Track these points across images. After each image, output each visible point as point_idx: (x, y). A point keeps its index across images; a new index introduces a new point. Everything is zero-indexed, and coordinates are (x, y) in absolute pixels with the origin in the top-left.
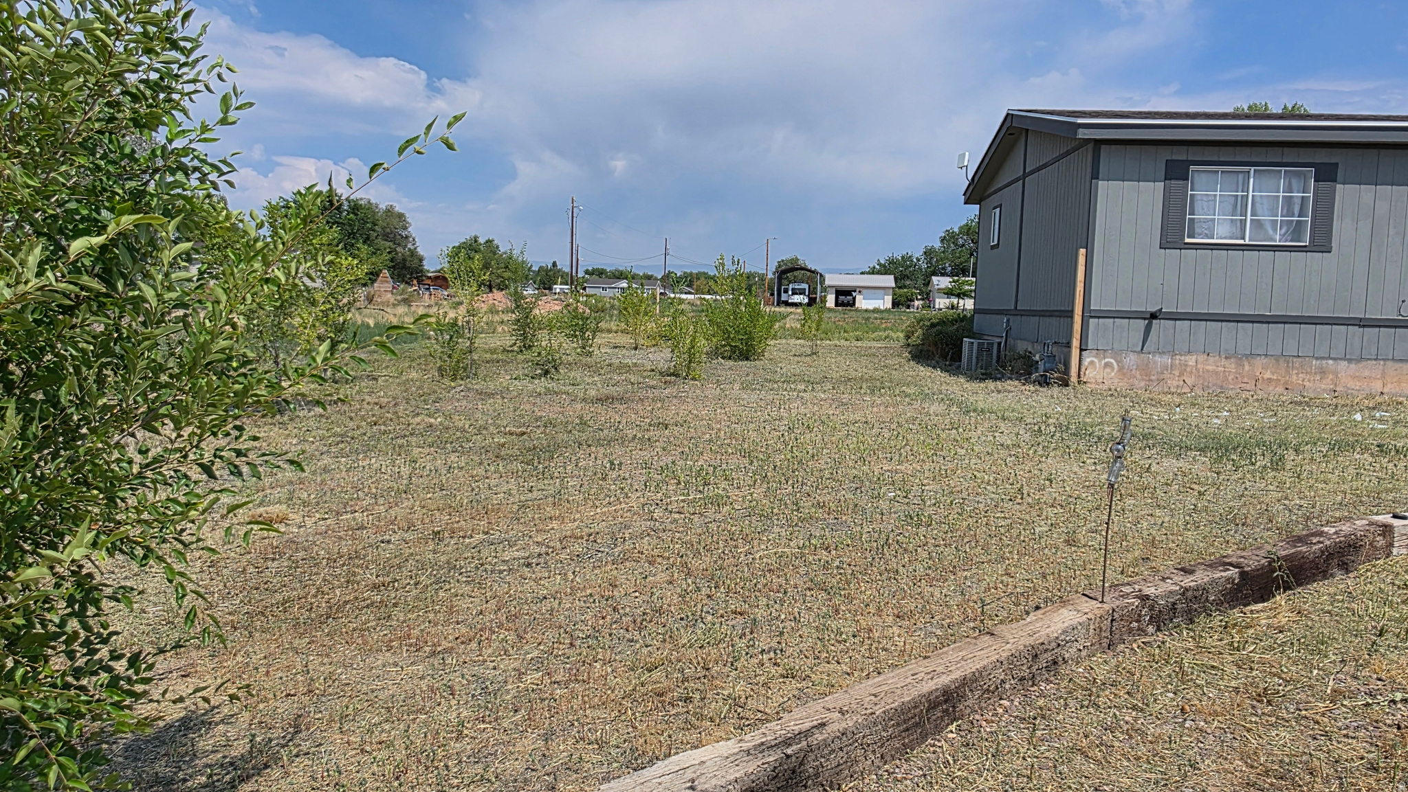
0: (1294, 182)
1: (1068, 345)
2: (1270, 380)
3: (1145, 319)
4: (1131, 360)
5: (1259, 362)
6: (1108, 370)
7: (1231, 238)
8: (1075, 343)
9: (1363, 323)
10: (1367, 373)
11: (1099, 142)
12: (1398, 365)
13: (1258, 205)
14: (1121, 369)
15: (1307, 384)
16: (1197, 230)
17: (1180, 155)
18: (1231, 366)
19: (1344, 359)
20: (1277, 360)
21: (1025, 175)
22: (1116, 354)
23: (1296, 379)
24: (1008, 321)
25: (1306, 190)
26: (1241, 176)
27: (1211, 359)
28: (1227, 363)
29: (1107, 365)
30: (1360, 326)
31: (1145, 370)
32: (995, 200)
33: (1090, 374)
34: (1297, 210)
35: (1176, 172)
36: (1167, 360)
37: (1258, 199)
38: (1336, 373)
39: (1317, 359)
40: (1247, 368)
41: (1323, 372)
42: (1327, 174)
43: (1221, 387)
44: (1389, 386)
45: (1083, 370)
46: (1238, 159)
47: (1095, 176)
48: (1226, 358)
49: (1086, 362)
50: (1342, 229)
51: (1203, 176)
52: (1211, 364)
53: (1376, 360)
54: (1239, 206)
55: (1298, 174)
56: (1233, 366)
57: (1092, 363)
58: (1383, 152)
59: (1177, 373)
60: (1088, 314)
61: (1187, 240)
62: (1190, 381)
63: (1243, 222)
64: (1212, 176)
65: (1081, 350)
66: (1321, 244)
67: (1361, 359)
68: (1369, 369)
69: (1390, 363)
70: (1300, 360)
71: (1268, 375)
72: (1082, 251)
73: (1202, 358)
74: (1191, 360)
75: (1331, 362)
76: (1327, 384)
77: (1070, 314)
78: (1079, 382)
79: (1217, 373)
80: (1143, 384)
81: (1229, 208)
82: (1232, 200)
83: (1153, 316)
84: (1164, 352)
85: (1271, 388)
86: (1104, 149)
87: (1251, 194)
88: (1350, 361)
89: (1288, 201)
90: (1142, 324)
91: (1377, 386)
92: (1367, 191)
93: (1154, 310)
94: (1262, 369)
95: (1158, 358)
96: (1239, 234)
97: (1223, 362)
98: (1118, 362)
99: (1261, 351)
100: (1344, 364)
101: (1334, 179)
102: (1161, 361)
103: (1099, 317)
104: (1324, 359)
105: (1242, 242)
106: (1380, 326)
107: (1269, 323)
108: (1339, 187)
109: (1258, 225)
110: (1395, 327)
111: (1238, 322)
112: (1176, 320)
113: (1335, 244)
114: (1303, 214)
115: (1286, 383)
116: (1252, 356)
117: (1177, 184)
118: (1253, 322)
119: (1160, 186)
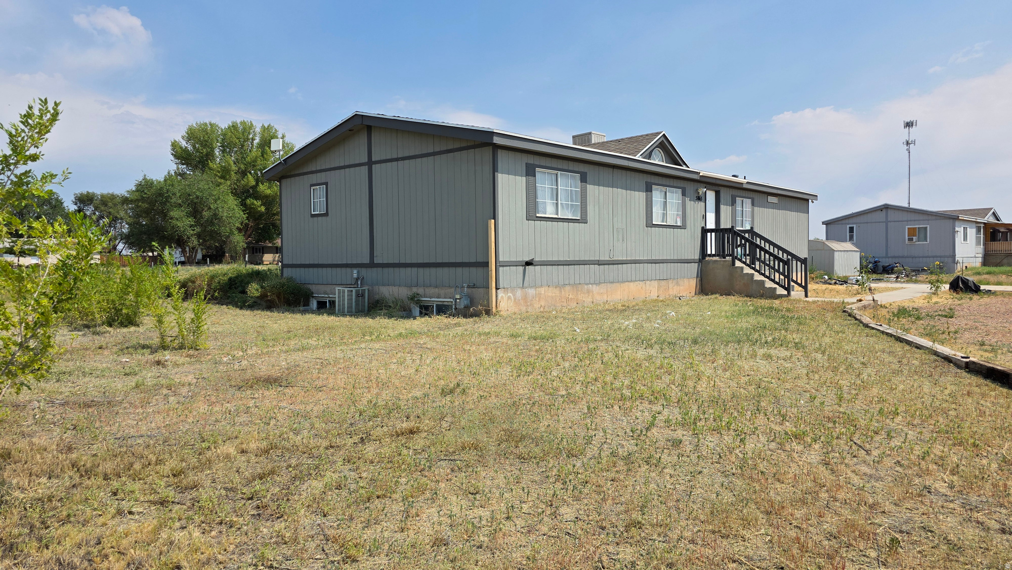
0: (573, 181)
1: (490, 287)
2: (572, 299)
3: (523, 266)
4: (519, 293)
5: (567, 289)
6: (510, 301)
7: (554, 214)
8: (493, 284)
9: (599, 263)
10: (602, 291)
11: (496, 148)
12: (611, 285)
13: (562, 195)
14: (515, 299)
15: (584, 299)
16: (540, 208)
17: (530, 160)
18: (557, 292)
19: (595, 284)
20: (573, 287)
22: (513, 290)
23: (580, 297)
25: (577, 187)
26: (555, 176)
27: (550, 289)
29: (509, 298)
30: (599, 265)
31: (525, 299)
33: (501, 305)
34: (574, 198)
35: (530, 171)
36: (533, 291)
37: (562, 191)
38: (593, 292)
39: (586, 284)
40: (563, 293)
41: (588, 292)
42: (584, 178)
43: (555, 306)
45: (498, 303)
46: (552, 165)
47: (495, 169)
48: (555, 287)
49: (499, 298)
50: (590, 210)
51: (541, 175)
52: (551, 292)
53: (604, 283)
54: (555, 195)
55: (575, 177)
57: (502, 297)
58: (601, 168)
59: (537, 299)
60: (499, 264)
61: (537, 214)
62: (544, 304)
63: (557, 204)
64: (544, 175)
65: (497, 289)
66: (584, 218)
67: (600, 283)
68: (603, 288)
69: (608, 285)
70: (580, 286)
71: (571, 296)
72: (493, 221)
73: (547, 288)
74: (542, 291)
75: (590, 286)
76: (590, 298)
77: (486, 264)
78: (497, 312)
79: (554, 297)
80: (525, 308)
81: (551, 195)
82: (551, 191)
83: (528, 263)
84: (532, 287)
85: (572, 304)
86: (499, 152)
87: (559, 187)
89: (572, 192)
90: (521, 269)
91: (605, 297)
92: (597, 189)
93: (527, 259)
94: (568, 292)
95: (529, 291)
96: (556, 211)
97: (555, 290)
98: (514, 295)
99: (567, 282)
100: (595, 286)
101: (586, 182)
102: (531, 292)
103: (503, 266)
104: (588, 284)
105: (558, 216)
106: (604, 264)
107: (569, 265)
108: (589, 186)
109: (562, 206)
110: (609, 265)
111: (558, 265)
112: (535, 265)
113: (589, 219)
114: (577, 200)
115: (577, 300)
116: (564, 285)
117: (531, 179)
118: (564, 265)
119: (524, 179)
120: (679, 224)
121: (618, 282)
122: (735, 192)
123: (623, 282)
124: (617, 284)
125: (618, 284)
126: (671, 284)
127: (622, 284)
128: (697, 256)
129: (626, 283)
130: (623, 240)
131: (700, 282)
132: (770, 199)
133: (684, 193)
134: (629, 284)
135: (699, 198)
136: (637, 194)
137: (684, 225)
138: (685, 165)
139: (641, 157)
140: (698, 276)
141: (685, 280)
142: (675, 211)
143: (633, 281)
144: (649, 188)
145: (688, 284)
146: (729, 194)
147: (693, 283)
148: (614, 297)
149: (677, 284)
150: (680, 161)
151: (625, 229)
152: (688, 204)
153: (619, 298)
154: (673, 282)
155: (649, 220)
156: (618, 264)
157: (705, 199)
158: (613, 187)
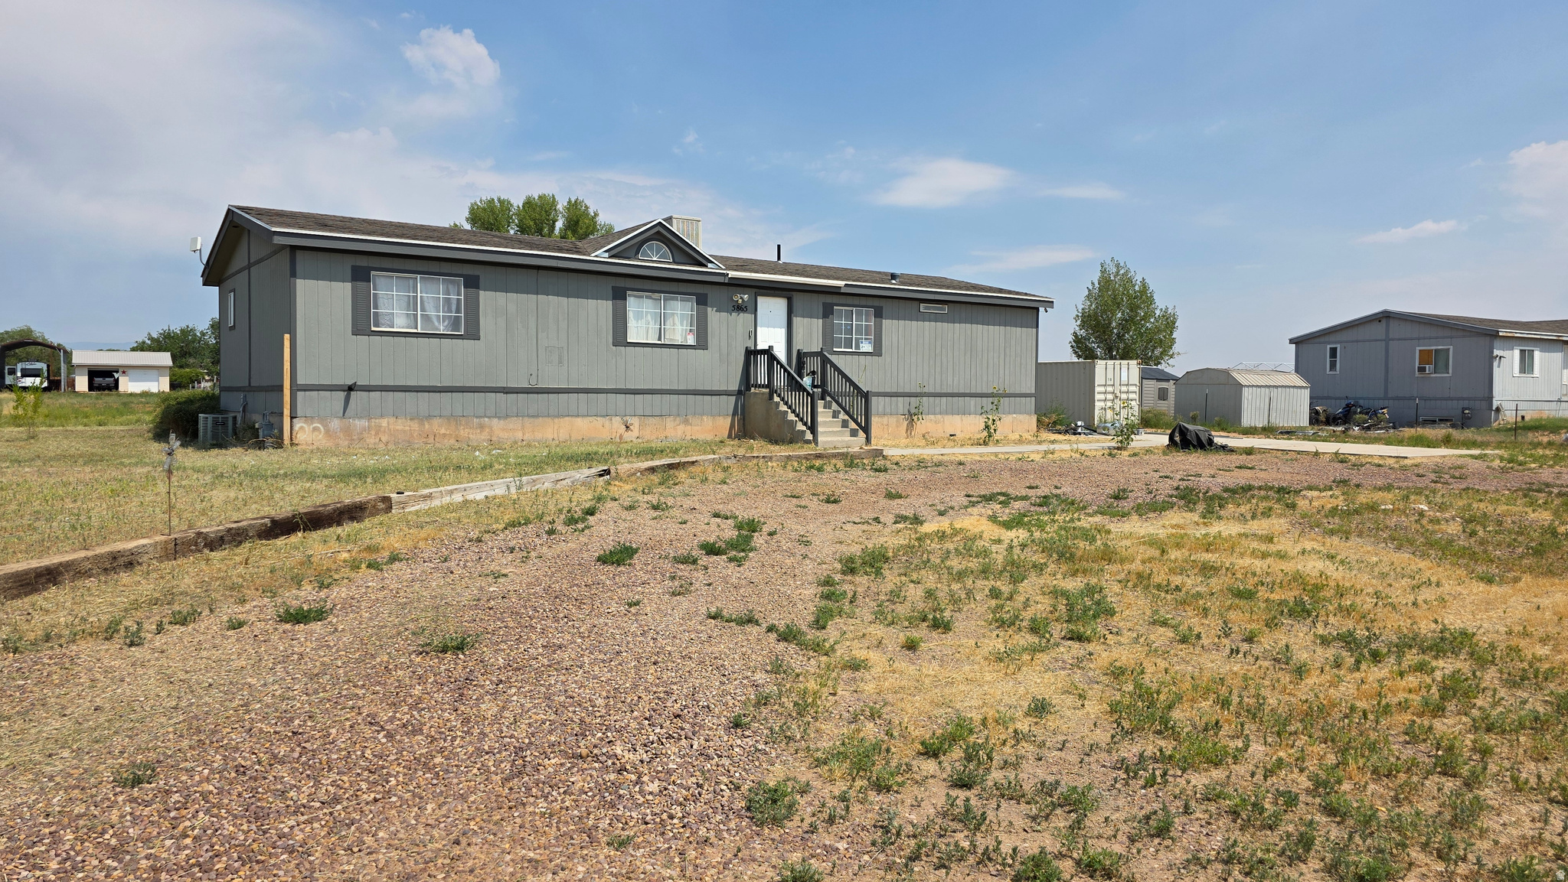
0: (450, 287)
1: (281, 414)
2: (444, 435)
3: (344, 391)
4: (335, 424)
5: (436, 422)
6: (316, 433)
7: (407, 328)
8: (287, 412)
9: (507, 391)
10: (511, 426)
11: (294, 248)
12: (532, 419)
13: (426, 304)
14: (327, 432)
15: (471, 436)
16: (381, 321)
17: (363, 262)
18: (415, 425)
19: (496, 417)
20: (448, 420)
21: (249, 267)
22: (323, 420)
23: (464, 433)
24: (245, 396)
25: (458, 294)
26: (411, 282)
27: (400, 421)
28: (412, 423)
29: (315, 429)
30: (504, 393)
31: (347, 431)
32: (229, 284)
33: (301, 437)
34: (454, 307)
35: (360, 276)
36: (364, 423)
37: (425, 299)
38: (491, 428)
39: (477, 417)
40: (427, 426)
41: (482, 427)
42: (472, 283)
43: (409, 442)
44: (527, 434)
45: (294, 434)
46: (406, 269)
47: (294, 274)
48: (411, 419)
49: (297, 427)
50: (486, 323)
51: (382, 279)
52: (401, 425)
53: (517, 416)
54: (411, 304)
55: (452, 282)
56: (417, 425)
57: (301, 428)
58: (509, 270)
59: (373, 433)
60: (296, 388)
61: (373, 329)
62: (384, 439)
63: (416, 316)
64: (388, 280)
65: (292, 418)
66: (473, 333)
67: (507, 416)
68: (514, 423)
69: (526, 419)
70: (465, 418)
71: (443, 431)
72: (287, 336)
73: (392, 420)
74: (384, 422)
75: (486, 419)
76: (485, 435)
77: (280, 388)
78: (292, 444)
79: (404, 432)
80: (346, 443)
81: (404, 305)
82: (406, 299)
83: (350, 388)
84: (361, 417)
85: (446, 441)
86: (299, 254)
87: (419, 295)
88: (499, 418)
89: (447, 301)
90: (342, 395)
91: (519, 435)
92: (501, 296)
93: (350, 383)
94: (438, 426)
95: (357, 422)
96: (413, 324)
97: (409, 422)
98: (324, 426)
99: (437, 413)
100: (496, 420)
101: (477, 287)
102: (360, 423)
103: (305, 390)
104: (481, 417)
105: (415, 331)
106: (517, 393)
107: (440, 392)
108: (481, 293)
109: (426, 318)
110: (528, 393)
111: (417, 391)
112: (369, 391)
113: (482, 334)
114: (458, 311)
115: (457, 436)
116: (430, 417)
117: (361, 285)
118: (429, 392)
119: (349, 285)
120: (691, 340)
121: (548, 416)
122: (829, 299)
123: (559, 416)
124: (546, 419)
125: (549, 420)
126: (670, 422)
127: (556, 420)
128: (734, 386)
129: (567, 418)
130: (560, 362)
131: (742, 422)
132: (926, 308)
133: (702, 301)
134: (574, 419)
135: (739, 308)
136: (592, 303)
137: (702, 344)
138: (710, 265)
139: (607, 255)
140: (735, 413)
141: (705, 418)
142: (682, 325)
143: (583, 416)
144: (619, 296)
145: (711, 424)
146: (818, 302)
147: (724, 423)
148: (539, 436)
149: (686, 422)
150: (699, 260)
151: (565, 348)
152: (714, 316)
153: (550, 437)
154: (675, 420)
155: (620, 337)
156: (548, 393)
157: (756, 310)
158: (537, 294)
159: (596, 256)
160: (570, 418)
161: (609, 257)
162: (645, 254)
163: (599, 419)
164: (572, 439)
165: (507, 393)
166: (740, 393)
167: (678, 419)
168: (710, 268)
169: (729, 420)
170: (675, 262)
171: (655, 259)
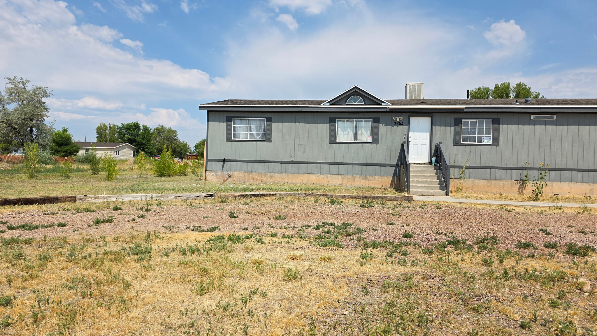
0: (261, 122)
2: (257, 179)
3: (222, 161)
4: (219, 173)
5: (254, 174)
6: (213, 176)
7: (245, 138)
8: (205, 169)
9: (282, 163)
10: (283, 177)
11: (208, 112)
12: (292, 174)
13: (252, 129)
14: (217, 176)
15: (267, 180)
16: (236, 136)
17: (230, 115)
18: (246, 175)
20: (259, 173)
22: (215, 172)
23: (264, 178)
25: (264, 125)
26: (247, 121)
27: (241, 173)
28: (245, 174)
29: (213, 175)
31: (222, 176)
33: (208, 178)
34: (262, 130)
35: (229, 120)
37: (252, 127)
38: (275, 177)
39: (269, 173)
40: (251, 175)
41: (271, 177)
42: (269, 120)
43: (244, 181)
44: (289, 181)
45: (206, 176)
46: (246, 116)
47: (208, 120)
48: (245, 173)
49: (207, 174)
50: (274, 136)
51: (237, 121)
52: (241, 175)
53: (285, 173)
54: (247, 129)
55: (262, 120)
56: (247, 175)
58: (284, 114)
59: (232, 177)
60: (207, 160)
61: (233, 139)
62: (235, 179)
63: (248, 134)
64: (239, 121)
65: (206, 171)
66: (269, 140)
67: (281, 173)
68: (284, 176)
69: (289, 174)
70: (265, 173)
71: (256, 178)
72: (206, 142)
73: (238, 172)
74: (235, 173)
75: (273, 174)
76: (272, 180)
78: (205, 180)
79: (242, 177)
80: (222, 180)
81: (244, 130)
82: (245, 128)
83: (224, 161)
84: (228, 171)
85: (257, 181)
86: (210, 114)
87: (249, 126)
88: (278, 173)
89: (260, 128)
90: (222, 163)
91: (286, 181)
92: (280, 125)
93: (225, 159)
94: (255, 175)
95: (226, 173)
96: (247, 137)
98: (215, 174)
99: (254, 171)
100: (277, 174)
101: (271, 122)
103: (210, 161)
104: (271, 173)
105: (247, 139)
106: (286, 163)
107: (256, 162)
108: (273, 124)
109: (252, 134)
110: (290, 164)
111: (248, 162)
112: (231, 162)
113: (272, 140)
114: (264, 131)
115: (261, 180)
116: (252, 172)
117: (229, 123)
118: (252, 162)
119: (225, 123)
120: (370, 140)
121: (299, 173)
122: (458, 116)
123: (303, 174)
124: (297, 174)
125: (299, 175)
126: (357, 178)
127: (302, 175)
128: (395, 162)
129: (307, 175)
130: (304, 151)
131: (399, 180)
132: (536, 117)
133: (376, 121)
134: (310, 175)
135: (398, 123)
136: (319, 125)
137: (376, 140)
138: (383, 104)
139: (329, 104)
140: (394, 175)
141: (377, 177)
142: (367, 133)
143: (314, 174)
144: (333, 121)
145: (380, 180)
146: (451, 118)
147: (388, 180)
148: (294, 181)
149: (366, 178)
150: (377, 102)
151: (307, 145)
152: (383, 129)
153: (299, 182)
154: (360, 177)
155: (332, 139)
156: (299, 164)
157: (409, 123)
158: (296, 123)
159: (323, 105)
160: (308, 174)
161: (330, 105)
162: (350, 102)
163: (321, 175)
164: (309, 183)
165: (281, 163)
166: (397, 165)
167: (361, 177)
168: (383, 105)
169: (391, 179)
170: (365, 104)
171: (355, 103)
